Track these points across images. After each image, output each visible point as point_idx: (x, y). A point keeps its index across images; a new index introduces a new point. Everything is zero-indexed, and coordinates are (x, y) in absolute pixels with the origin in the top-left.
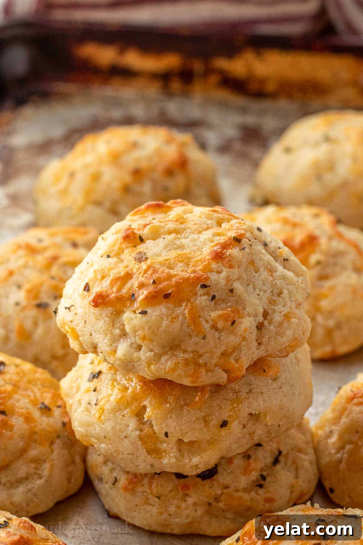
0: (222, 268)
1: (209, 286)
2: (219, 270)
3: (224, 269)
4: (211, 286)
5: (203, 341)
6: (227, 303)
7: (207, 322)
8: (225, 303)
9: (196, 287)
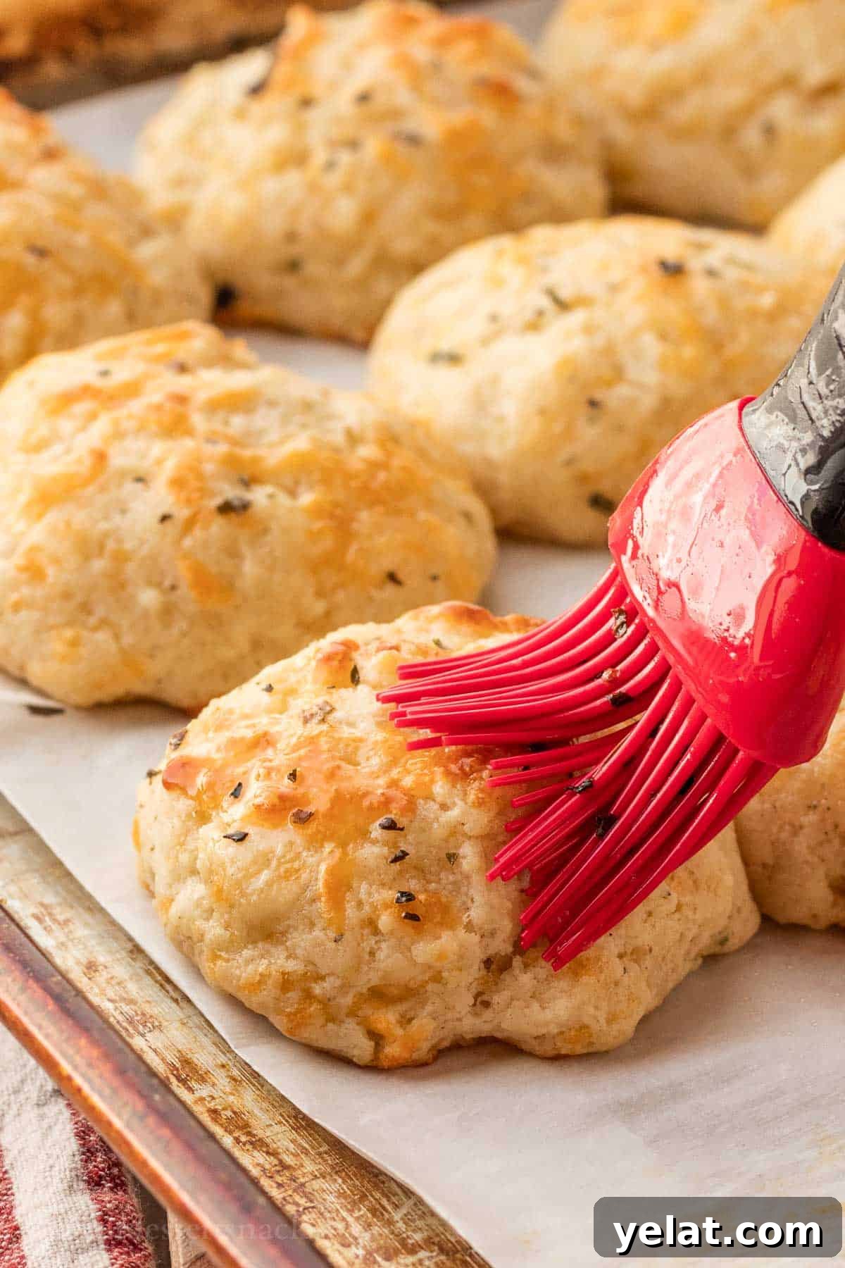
0: (456, 800)
1: (402, 829)
2: (449, 802)
3: (460, 803)
4: (405, 831)
5: (333, 944)
6: (429, 882)
7: (360, 904)
8: (424, 879)
9: (374, 821)
